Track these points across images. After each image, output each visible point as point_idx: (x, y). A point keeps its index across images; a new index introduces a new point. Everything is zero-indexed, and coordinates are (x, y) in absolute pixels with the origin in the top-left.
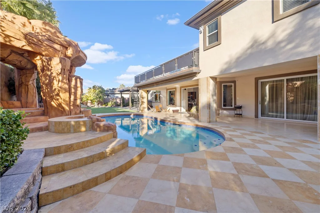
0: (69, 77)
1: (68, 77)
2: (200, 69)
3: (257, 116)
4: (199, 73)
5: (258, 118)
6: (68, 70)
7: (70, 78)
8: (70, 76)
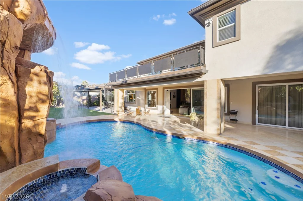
0: (18, 66)
1: (16, 67)
2: (207, 69)
3: (254, 122)
4: (205, 73)
5: (255, 124)
6: (16, 47)
7: (21, 69)
8: (21, 65)
